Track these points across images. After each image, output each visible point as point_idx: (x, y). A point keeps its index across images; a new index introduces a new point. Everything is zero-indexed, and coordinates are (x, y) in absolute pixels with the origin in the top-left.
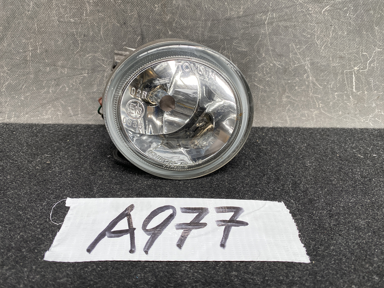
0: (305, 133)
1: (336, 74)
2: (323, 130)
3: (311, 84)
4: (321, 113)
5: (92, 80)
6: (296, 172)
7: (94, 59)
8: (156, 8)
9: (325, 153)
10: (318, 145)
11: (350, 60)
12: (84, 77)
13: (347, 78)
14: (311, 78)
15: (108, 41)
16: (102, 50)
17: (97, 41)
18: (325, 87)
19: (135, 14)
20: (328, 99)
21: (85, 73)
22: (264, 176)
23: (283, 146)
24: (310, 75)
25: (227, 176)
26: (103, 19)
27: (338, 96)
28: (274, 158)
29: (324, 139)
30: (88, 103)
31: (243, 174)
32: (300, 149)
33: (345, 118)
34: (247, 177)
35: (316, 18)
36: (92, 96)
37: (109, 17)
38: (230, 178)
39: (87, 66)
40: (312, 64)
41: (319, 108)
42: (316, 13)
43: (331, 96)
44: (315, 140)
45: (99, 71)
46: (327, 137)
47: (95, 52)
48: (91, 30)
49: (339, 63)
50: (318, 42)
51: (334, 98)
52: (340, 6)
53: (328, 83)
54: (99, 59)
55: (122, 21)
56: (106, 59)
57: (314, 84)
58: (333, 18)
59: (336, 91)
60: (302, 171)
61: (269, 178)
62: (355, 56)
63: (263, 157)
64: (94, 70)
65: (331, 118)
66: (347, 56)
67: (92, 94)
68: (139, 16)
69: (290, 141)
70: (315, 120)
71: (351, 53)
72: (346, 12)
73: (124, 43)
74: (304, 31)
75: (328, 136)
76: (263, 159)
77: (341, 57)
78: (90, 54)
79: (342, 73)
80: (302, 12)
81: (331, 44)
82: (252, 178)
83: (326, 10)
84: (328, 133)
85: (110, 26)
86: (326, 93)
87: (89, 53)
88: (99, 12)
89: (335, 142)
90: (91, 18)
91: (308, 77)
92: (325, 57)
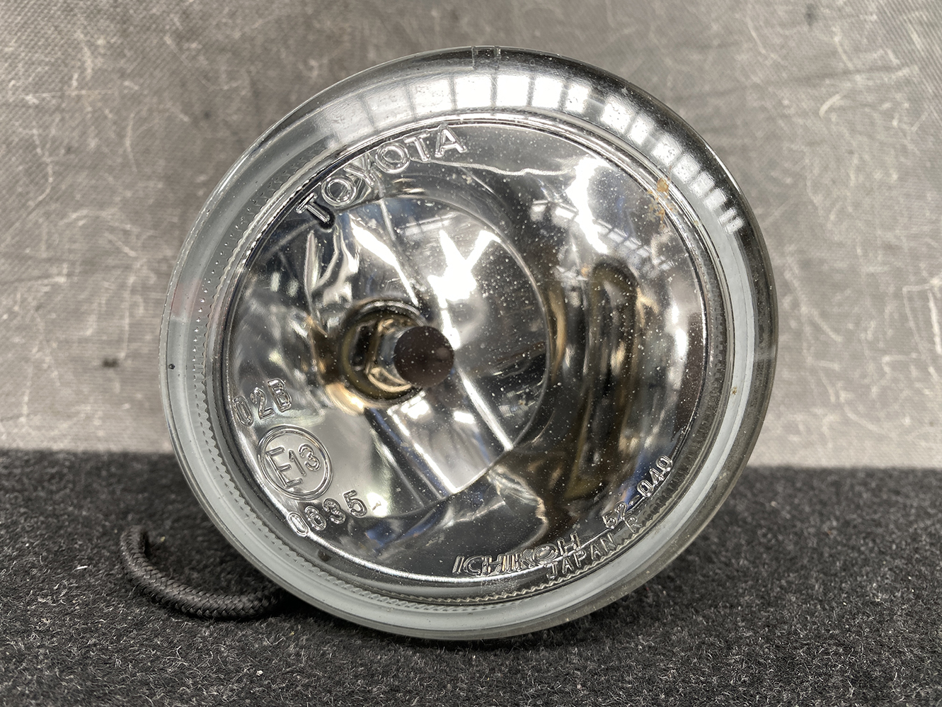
0: (816, 483)
1: (879, 299)
2: (871, 473)
3: (808, 329)
4: (846, 422)
5: (82, 296)
6: (849, 630)
7: (95, 228)
8: (311, 69)
9: (916, 550)
10: (878, 524)
11: (915, 256)
12: (56, 288)
13: (913, 310)
14: (804, 309)
15: (148, 170)
16: (125, 202)
17: (111, 170)
18: (850, 337)
19: (243, 86)
20: (864, 376)
21: (59, 274)
22: (729, 648)
23: (761, 526)
24: (803, 298)
25: (580, 655)
26: (136, 99)
27: (894, 366)
28: (745, 573)
29: (889, 504)
30: (61, 377)
31: (642, 645)
32: (821, 536)
33: (925, 437)
34: (664, 655)
35: (806, 128)
36: (75, 350)
37: (158, 93)
38: (591, 666)
39: (70, 251)
40: (806, 264)
41: (838, 406)
42: (804, 114)
43: (871, 367)
44: (858, 507)
45: (108, 269)
46: (894, 498)
47: (102, 206)
48: (92, 131)
49: (884, 263)
50: (818, 199)
51: (882, 374)
52: (870, 98)
53: (857, 324)
54: (112, 230)
55: (198, 109)
56: (136, 230)
57: (817, 328)
58: (853, 131)
59: (885, 352)
60: (869, 625)
61: (751, 657)
62: (928, 245)
63: (702, 568)
64: (91, 264)
65: (880, 439)
66: (906, 244)
67: (76, 345)
68: (257, 94)
69: (775, 512)
70: (830, 445)
71: (915, 237)
72: (889, 115)
73: (202, 178)
74: (773, 164)
75: (897, 493)
76: (704, 576)
77: (890, 248)
78: (84, 212)
79: (898, 295)
80: (763, 109)
81: (857, 205)
82: (686, 661)
83: (831, 109)
84: (892, 484)
85: (157, 122)
86: (857, 357)
87: (78, 206)
88: (123, 75)
89: (929, 516)
90: (95, 94)
91: (795, 305)
92: (841, 245)
